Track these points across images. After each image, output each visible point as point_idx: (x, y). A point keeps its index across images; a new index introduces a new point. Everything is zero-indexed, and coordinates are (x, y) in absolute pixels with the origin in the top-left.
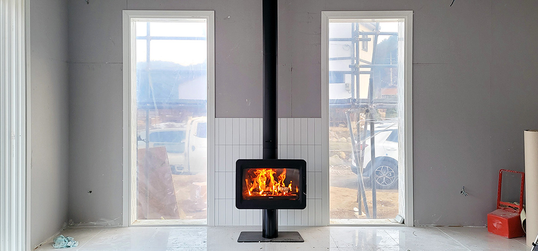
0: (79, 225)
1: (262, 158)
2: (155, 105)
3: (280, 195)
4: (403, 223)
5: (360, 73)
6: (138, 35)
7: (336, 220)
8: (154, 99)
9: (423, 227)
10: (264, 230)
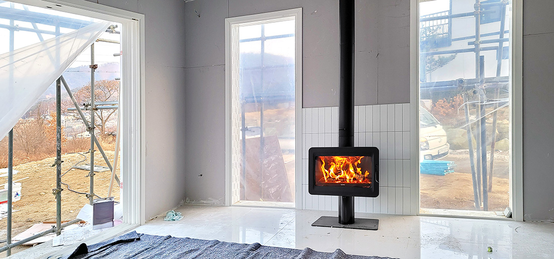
0: (193, 202)
1: (337, 146)
2: (255, 99)
3: (355, 182)
4: (511, 216)
5: (481, 50)
6: (241, 38)
7: (428, 210)
8: (254, 93)
9: (537, 223)
10: (340, 216)
